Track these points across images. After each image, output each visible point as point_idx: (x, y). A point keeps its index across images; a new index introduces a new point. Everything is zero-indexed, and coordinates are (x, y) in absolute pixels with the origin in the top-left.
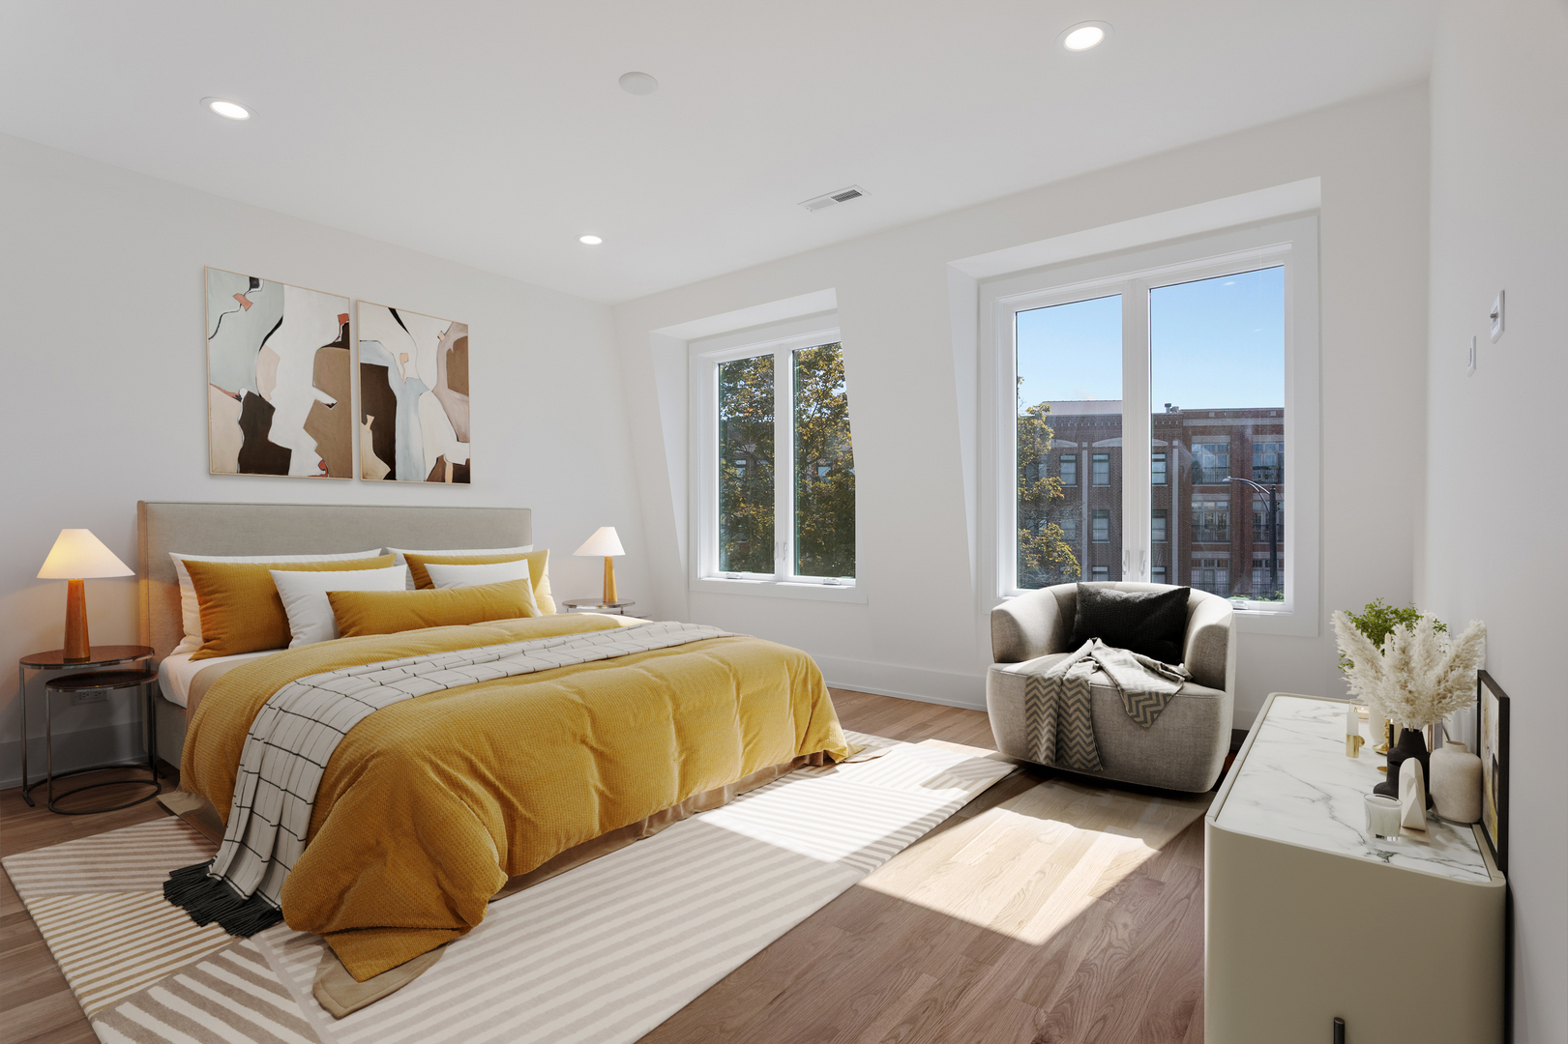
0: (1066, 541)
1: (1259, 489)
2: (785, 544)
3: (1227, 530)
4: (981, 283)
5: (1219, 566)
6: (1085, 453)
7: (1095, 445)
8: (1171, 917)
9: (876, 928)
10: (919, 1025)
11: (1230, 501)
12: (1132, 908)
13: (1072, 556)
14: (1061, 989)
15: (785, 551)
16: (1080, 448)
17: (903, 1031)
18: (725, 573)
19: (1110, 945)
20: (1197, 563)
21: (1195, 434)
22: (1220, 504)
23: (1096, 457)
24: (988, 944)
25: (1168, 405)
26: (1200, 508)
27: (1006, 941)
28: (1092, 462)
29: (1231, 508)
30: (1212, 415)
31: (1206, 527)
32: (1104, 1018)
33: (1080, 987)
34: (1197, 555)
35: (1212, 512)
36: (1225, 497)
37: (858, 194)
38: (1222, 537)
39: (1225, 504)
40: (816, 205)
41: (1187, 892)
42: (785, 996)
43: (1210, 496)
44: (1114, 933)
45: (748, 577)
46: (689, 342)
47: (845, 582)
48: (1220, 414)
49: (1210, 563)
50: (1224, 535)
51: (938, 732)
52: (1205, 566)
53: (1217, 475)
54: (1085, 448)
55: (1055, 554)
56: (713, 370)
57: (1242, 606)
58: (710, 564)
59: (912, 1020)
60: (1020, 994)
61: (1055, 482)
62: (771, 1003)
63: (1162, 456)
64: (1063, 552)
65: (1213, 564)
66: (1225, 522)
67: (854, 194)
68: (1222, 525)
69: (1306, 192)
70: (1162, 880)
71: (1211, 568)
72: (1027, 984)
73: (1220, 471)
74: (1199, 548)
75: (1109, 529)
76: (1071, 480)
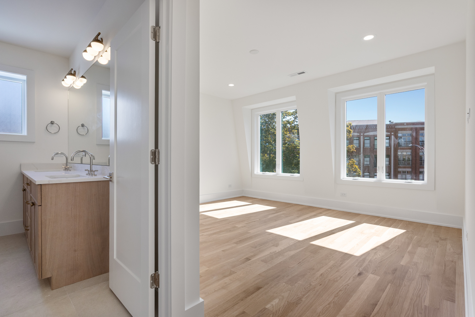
0: (356, 165)
1: (422, 148)
2: (279, 164)
3: (410, 162)
4: (336, 94)
5: (407, 173)
6: (362, 137)
7: (365, 134)
8: (392, 254)
9: (318, 253)
10: (332, 269)
11: (412, 152)
12: (381, 252)
13: (358, 169)
14: (365, 265)
15: (279, 166)
16: (360, 135)
17: (329, 270)
18: (262, 172)
19: (376, 258)
20: (400, 172)
21: (399, 130)
22: (408, 153)
23: (365, 138)
24: (347, 256)
25: (390, 121)
26: (401, 154)
27: (351, 256)
28: (364, 140)
29: (412, 155)
30: (405, 124)
31: (403, 160)
32: (375, 270)
33: (369, 265)
34: (400, 170)
35: (405, 156)
36: (410, 151)
37: (304, 73)
38: (409, 164)
39: (410, 153)
40: (292, 75)
41: (395, 250)
42: (301, 263)
43: (404, 151)
44: (377, 256)
45: (268, 173)
46: (252, 109)
47: (296, 175)
48: (408, 124)
49: (404, 172)
50: (409, 163)
51: (325, 214)
52: (403, 173)
53: (407, 144)
54: (362, 135)
55: (353, 168)
56: (258, 117)
57: (412, 182)
58: (258, 169)
59: (331, 268)
60: (355, 265)
61: (353, 146)
62: (298, 264)
63: (388, 138)
64: (355, 168)
65: (405, 173)
66: (410, 159)
67: (303, 73)
68: (409, 160)
69: (431, 70)
70: (389, 247)
71: (405, 174)
72: (356, 264)
73: (408, 142)
74: (401, 168)
75: (370, 161)
76: (358, 145)
